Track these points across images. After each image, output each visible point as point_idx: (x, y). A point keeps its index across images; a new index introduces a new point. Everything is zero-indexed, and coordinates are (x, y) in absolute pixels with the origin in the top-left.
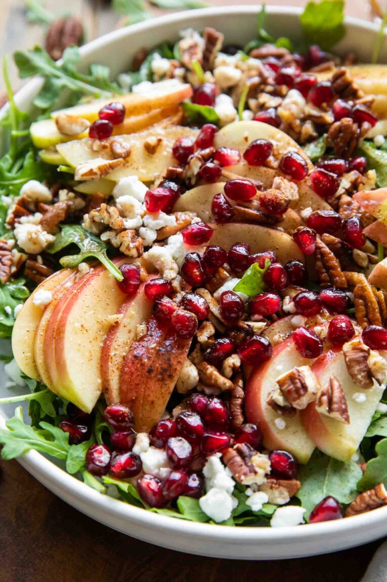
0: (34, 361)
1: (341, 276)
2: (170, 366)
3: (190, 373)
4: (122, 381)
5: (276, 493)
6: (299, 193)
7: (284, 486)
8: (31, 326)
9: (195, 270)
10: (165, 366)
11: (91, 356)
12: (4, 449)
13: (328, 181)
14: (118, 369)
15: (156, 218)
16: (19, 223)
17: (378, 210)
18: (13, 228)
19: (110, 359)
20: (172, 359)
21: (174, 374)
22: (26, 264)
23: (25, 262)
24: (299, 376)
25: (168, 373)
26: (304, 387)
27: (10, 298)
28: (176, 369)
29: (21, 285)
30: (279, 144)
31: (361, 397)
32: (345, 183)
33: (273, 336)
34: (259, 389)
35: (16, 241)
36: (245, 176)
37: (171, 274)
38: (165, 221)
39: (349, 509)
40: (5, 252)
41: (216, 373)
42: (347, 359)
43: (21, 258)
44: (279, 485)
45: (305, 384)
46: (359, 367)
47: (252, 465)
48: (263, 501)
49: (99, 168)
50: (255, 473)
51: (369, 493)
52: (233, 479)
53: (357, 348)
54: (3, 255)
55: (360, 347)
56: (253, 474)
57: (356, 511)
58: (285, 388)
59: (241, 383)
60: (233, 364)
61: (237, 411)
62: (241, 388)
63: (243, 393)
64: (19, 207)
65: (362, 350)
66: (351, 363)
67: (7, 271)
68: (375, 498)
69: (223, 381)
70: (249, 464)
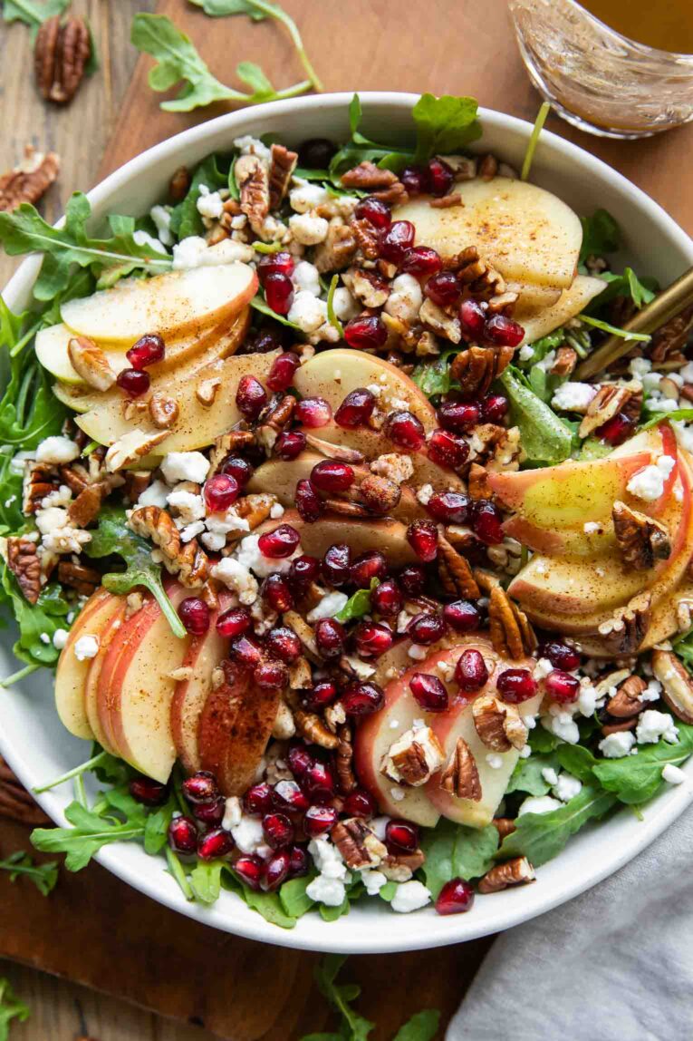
0: (87, 721)
1: (471, 587)
2: (258, 724)
3: (285, 726)
4: (200, 747)
5: (397, 871)
6: (414, 465)
7: (405, 864)
8: (79, 679)
9: (280, 602)
10: (252, 725)
11: (158, 723)
12: (69, 860)
13: (453, 453)
14: (193, 730)
15: (223, 519)
16: (41, 508)
17: (520, 504)
18: (35, 516)
19: (182, 725)
20: (260, 716)
21: (264, 735)
22: (60, 569)
23: (57, 566)
24: (418, 753)
25: (257, 734)
26: (424, 767)
27: (46, 618)
28: (266, 728)
29: (56, 595)
30: (384, 388)
31: (496, 761)
32: (477, 443)
33: (386, 670)
34: (370, 749)
35: (41, 535)
36: (339, 443)
37: (249, 597)
38: (234, 525)
39: (482, 883)
40: (29, 557)
41: (316, 731)
42: (478, 726)
43: (51, 562)
44: (399, 864)
45: (425, 763)
46: (491, 734)
47: (365, 849)
48: (380, 885)
49: (138, 452)
50: (370, 861)
51: (504, 871)
52: (344, 864)
53: (490, 712)
54: (27, 565)
55: (494, 709)
56: (367, 862)
57: (490, 886)
58: (401, 766)
59: (348, 736)
60: (337, 722)
61: (347, 773)
62: (348, 742)
63: (351, 751)
64: (36, 485)
65: (496, 714)
66: (482, 732)
67: (35, 588)
68: (512, 879)
69: (327, 741)
70: (362, 848)
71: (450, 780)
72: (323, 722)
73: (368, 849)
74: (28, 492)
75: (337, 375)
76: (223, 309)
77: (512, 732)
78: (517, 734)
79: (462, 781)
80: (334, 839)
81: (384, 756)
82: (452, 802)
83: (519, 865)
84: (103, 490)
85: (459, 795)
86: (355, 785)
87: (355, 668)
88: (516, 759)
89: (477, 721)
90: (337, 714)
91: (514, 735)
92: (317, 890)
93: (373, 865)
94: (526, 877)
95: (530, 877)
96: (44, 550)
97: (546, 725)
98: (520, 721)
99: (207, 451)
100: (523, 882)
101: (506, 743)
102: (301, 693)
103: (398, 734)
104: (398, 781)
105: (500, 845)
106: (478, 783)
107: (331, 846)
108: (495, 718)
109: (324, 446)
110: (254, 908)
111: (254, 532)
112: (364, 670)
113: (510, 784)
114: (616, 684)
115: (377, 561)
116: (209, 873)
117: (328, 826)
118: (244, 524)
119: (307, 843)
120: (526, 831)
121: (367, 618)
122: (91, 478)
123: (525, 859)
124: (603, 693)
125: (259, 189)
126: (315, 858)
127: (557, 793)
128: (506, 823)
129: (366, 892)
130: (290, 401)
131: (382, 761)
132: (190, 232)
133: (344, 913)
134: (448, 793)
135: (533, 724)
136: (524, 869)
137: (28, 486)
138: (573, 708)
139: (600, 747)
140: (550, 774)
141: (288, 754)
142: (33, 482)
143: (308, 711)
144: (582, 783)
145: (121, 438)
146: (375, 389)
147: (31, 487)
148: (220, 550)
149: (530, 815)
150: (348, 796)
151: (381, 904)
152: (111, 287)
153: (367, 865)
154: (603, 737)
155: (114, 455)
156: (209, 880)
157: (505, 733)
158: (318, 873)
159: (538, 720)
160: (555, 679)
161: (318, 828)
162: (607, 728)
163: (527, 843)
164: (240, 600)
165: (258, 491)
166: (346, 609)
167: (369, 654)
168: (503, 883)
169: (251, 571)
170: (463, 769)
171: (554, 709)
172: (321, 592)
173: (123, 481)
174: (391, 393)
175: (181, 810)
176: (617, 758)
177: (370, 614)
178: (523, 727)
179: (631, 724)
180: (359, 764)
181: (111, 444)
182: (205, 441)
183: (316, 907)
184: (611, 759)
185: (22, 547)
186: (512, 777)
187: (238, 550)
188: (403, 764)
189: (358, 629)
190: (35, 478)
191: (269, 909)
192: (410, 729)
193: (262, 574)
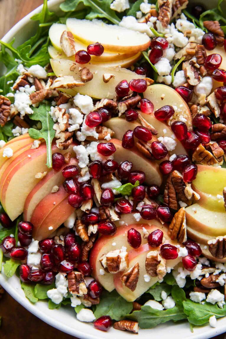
5: (86, 302)
7: (90, 301)
15: (89, 130)
18: (15, 92)
22: (15, 118)
23: (15, 116)
24: (118, 260)
30: (179, 110)
34: (100, 249)
37: (83, 165)
38: (93, 134)
39: (116, 323)
40: (6, 106)
41: (82, 231)
42: (146, 262)
43: (14, 112)
44: (88, 300)
45: (119, 266)
46: (151, 268)
47: (79, 287)
48: (77, 304)
49: (68, 85)
50: (78, 293)
51: (128, 324)
52: (68, 288)
53: (154, 259)
54: (4, 109)
55: (156, 259)
56: (77, 293)
57: (119, 326)
58: (108, 262)
59: (93, 240)
60: (92, 232)
61: (85, 254)
62: (92, 242)
63: (92, 246)
64: (23, 80)
65: (156, 261)
66: (147, 265)
67: (5, 120)
68: (129, 328)
69: (84, 237)
70: (78, 286)
71: (125, 277)
72: (86, 229)
73: (80, 288)
74: (18, 81)
75: (163, 96)
76: (131, 48)
77: (159, 271)
79: (130, 281)
80: (68, 277)
81: (103, 255)
82: (122, 286)
83: (135, 324)
84: (48, 94)
85: (126, 285)
86: (87, 260)
87: (111, 215)
88: (156, 282)
89: (147, 260)
90: (93, 229)
91: (160, 272)
92: (52, 293)
93: (79, 295)
94: (135, 331)
95: (136, 331)
96: (13, 107)
97: (174, 274)
98: (165, 267)
99: (95, 101)
100: (133, 332)
101: (155, 274)
102: (84, 214)
103: (114, 249)
104: (105, 268)
105: (131, 313)
106: (136, 284)
107: (66, 279)
108: (155, 262)
109: (144, 122)
110: (23, 289)
111: (98, 141)
112: (115, 217)
113: (148, 290)
114: (210, 273)
115: (141, 176)
116: (13, 265)
117: (68, 271)
118: (96, 136)
119: (57, 273)
120: (144, 313)
121: (127, 198)
122: (46, 88)
123: (138, 323)
124: (203, 273)
125: (167, 10)
126: (56, 281)
127: (164, 303)
128: (138, 305)
129: (70, 304)
130: (138, 98)
131: (102, 256)
132: (132, 15)
133: (57, 308)
134: (122, 282)
135: (169, 271)
136: (136, 327)
137: (19, 79)
138: (188, 273)
139: (190, 295)
140: (164, 294)
141: (67, 235)
143: (83, 223)
144: (176, 305)
145: (64, 76)
146: (175, 108)
147: (20, 80)
148: (81, 141)
149: (149, 307)
150: (81, 262)
151: (73, 311)
152: (91, 20)
153: (76, 293)
154: (193, 291)
155: (58, 81)
156: (11, 268)
157: (157, 270)
158: (55, 287)
159: (172, 270)
160: (188, 258)
161: (63, 269)
162: (196, 288)
163: (142, 317)
164: (79, 164)
165: (108, 127)
166: (119, 189)
167: (119, 211)
168: (124, 328)
169: (89, 156)
170: (132, 276)
171: (180, 270)
172: (113, 177)
173: (57, 95)
174: (180, 113)
175: (14, 235)
176: (195, 302)
177: (128, 196)
178: (165, 270)
179: (207, 291)
180: (92, 253)
181: (59, 77)
182: (97, 96)
183: (47, 300)
184: (192, 301)
185: (5, 101)
186: (150, 289)
187: (88, 145)
188: (110, 262)
189: (120, 200)
190: (24, 77)
191: (29, 292)
192: (120, 249)
193: (93, 159)
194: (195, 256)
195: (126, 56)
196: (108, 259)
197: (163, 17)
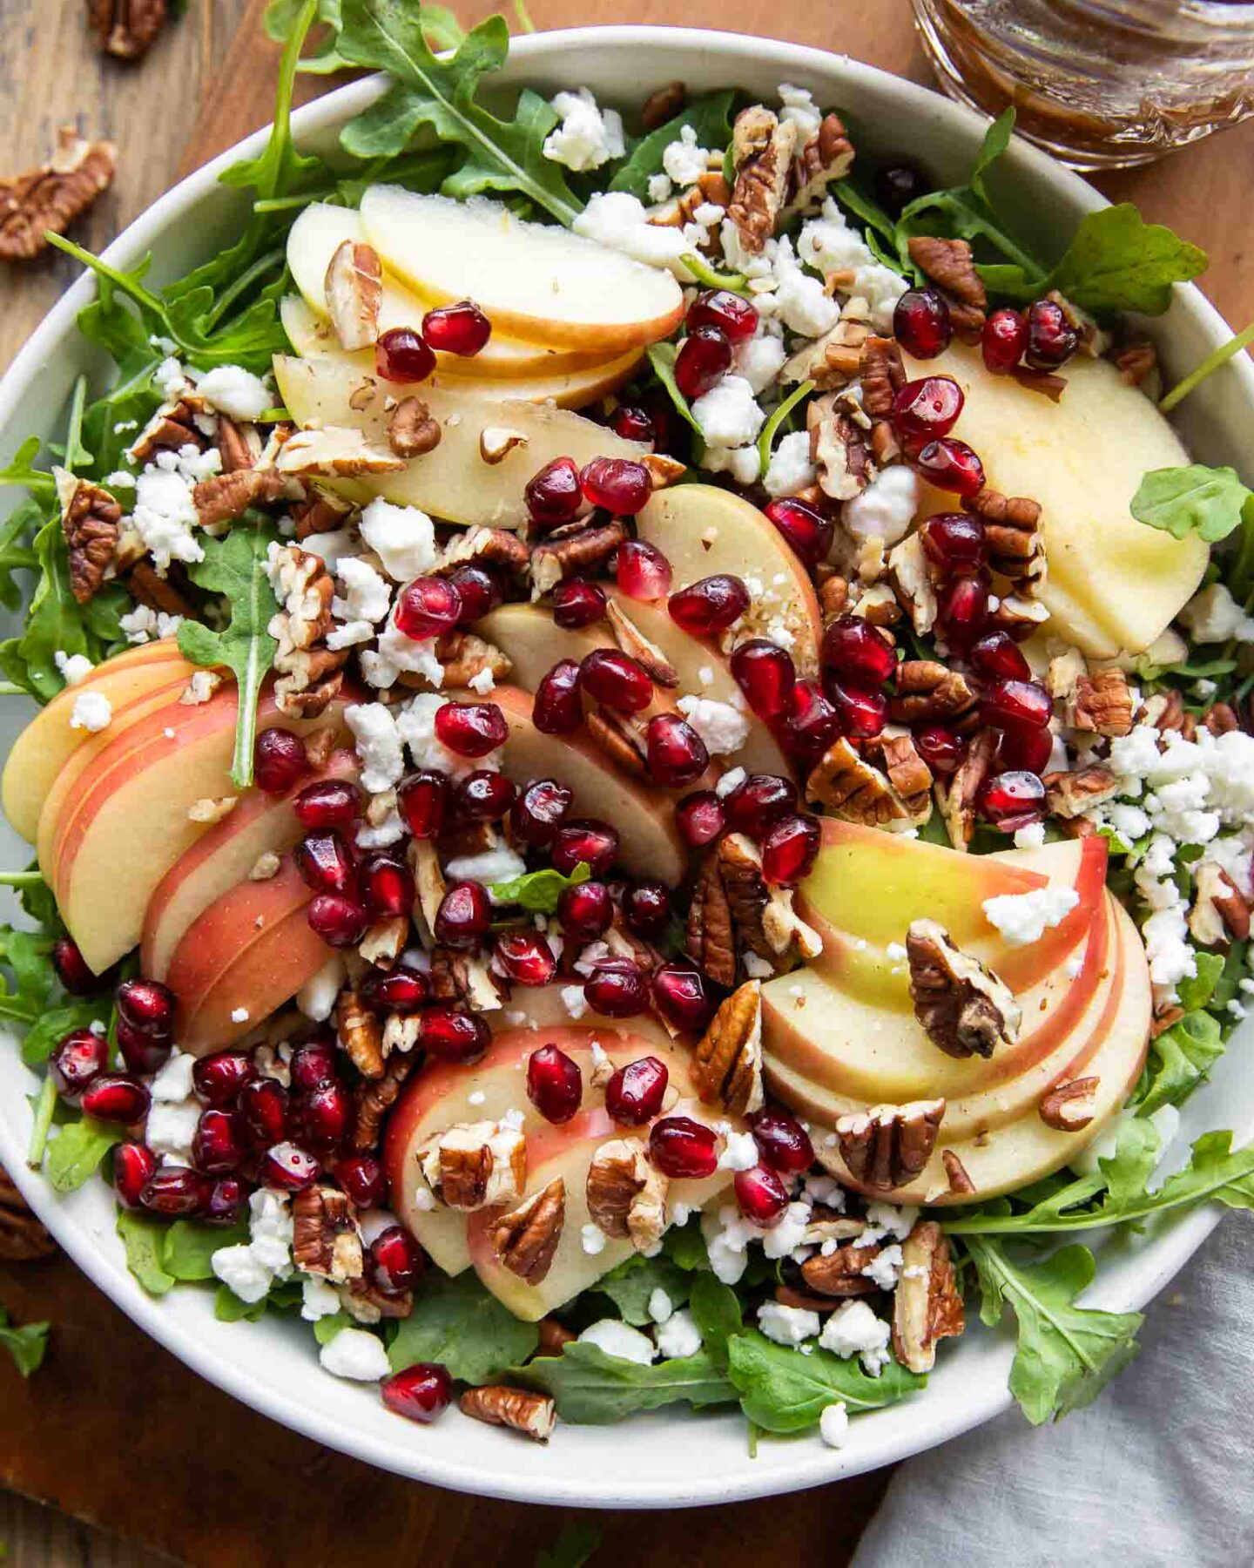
5: (359, 1305)
7: (375, 1303)
14: (183, 924)
15: (411, 648)
16: (156, 464)
18: (141, 471)
22: (136, 568)
23: (134, 564)
24: (482, 1166)
26: (479, 1190)
30: (770, 594)
33: (515, 1011)
34: (423, 1112)
37: (379, 783)
38: (422, 665)
39: (468, 1395)
40: (101, 523)
41: (358, 1037)
42: (590, 1181)
43: (132, 551)
44: (368, 1299)
45: (485, 1186)
46: (609, 1205)
47: (332, 1249)
48: (324, 1312)
49: (336, 467)
50: (329, 1271)
51: (510, 1402)
52: (291, 1250)
53: (622, 1172)
54: (92, 536)
55: (627, 1171)
56: (323, 1269)
57: (478, 1408)
58: (446, 1169)
59: (402, 1074)
60: (395, 1046)
61: (367, 1122)
62: (397, 1080)
63: (394, 1098)
64: (172, 424)
65: (629, 1179)
66: (594, 1193)
67: (92, 578)
68: (514, 1420)
69: (364, 1062)
70: (328, 1246)
71: (504, 1232)
72: (377, 1029)
73: (335, 1253)
74: (155, 426)
75: (711, 534)
76: (599, 332)
77: (638, 1219)
78: (644, 1227)
79: (522, 1246)
80: (295, 1207)
81: (433, 1135)
82: (493, 1262)
83: (537, 1407)
84: (262, 489)
85: (507, 1261)
86: (374, 1146)
87: (472, 984)
88: (630, 1253)
89: (594, 1173)
90: (403, 1033)
91: (639, 1225)
92: (231, 1262)
93: (330, 1278)
94: (536, 1430)
95: (542, 1433)
96: (129, 526)
97: (706, 1229)
98: (659, 1208)
99: (446, 531)
100: (528, 1436)
101: (622, 1226)
102: (372, 973)
103: (476, 1115)
104: (433, 1186)
105: (529, 1361)
106: (549, 1257)
107: (285, 1213)
108: (623, 1185)
109: (627, 631)
110: (122, 1235)
111: (442, 694)
112: (485, 996)
113: (599, 1283)
114: (841, 1237)
115: (603, 842)
116: (90, 1142)
117: (295, 1184)
118: (435, 672)
119: (255, 1188)
120: (570, 1367)
121: (541, 923)
122: (260, 463)
123: (552, 1403)
124: (813, 1238)
125: (765, 183)
126: (253, 1217)
127: (660, 1333)
128: (556, 1334)
129: (300, 1309)
130: (608, 536)
131: (429, 1139)
132: (631, 187)
133: (249, 1318)
134: (492, 1246)
135: (681, 1219)
136: (540, 1416)
137: (161, 418)
138: (756, 1233)
139: (762, 1312)
140: (661, 1303)
141: (303, 1044)
142: (170, 418)
143: (365, 1004)
144: (703, 1344)
145: (326, 431)
146: (754, 587)
147: (163, 422)
148: (378, 689)
149: (595, 1349)
150: (349, 1153)
151: (308, 1337)
152: (462, 198)
153: (317, 1272)
154: (774, 1298)
156: (84, 1152)
157: (629, 1212)
158: (247, 1239)
159: (694, 1218)
160: (757, 1178)
161: (277, 1178)
162: (783, 1291)
163: (568, 1383)
164: (363, 777)
165: (489, 639)
166: (514, 884)
167: (504, 975)
168: (497, 1416)
169: (406, 749)
170: (534, 1229)
171: (729, 1216)
172: (491, 840)
173: (301, 494)
174: (774, 608)
175: (107, 1026)
176: (775, 1342)
177: (548, 918)
178: (662, 1218)
179: (828, 1307)
180: (393, 1121)
181: (308, 430)
182: (452, 514)
183: (213, 1283)
184: (766, 1338)
185: (97, 504)
186: (605, 1279)
187: (405, 704)
188: (450, 1168)
189: (512, 929)
190: (177, 412)
191: (142, 1247)
192: (496, 1120)
193: (419, 762)
194: (786, 1171)
195: (579, 361)
196: (445, 1157)
197: (746, 210)
